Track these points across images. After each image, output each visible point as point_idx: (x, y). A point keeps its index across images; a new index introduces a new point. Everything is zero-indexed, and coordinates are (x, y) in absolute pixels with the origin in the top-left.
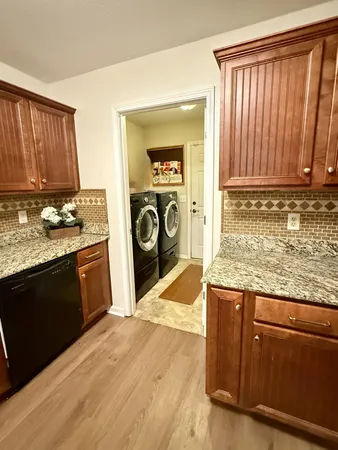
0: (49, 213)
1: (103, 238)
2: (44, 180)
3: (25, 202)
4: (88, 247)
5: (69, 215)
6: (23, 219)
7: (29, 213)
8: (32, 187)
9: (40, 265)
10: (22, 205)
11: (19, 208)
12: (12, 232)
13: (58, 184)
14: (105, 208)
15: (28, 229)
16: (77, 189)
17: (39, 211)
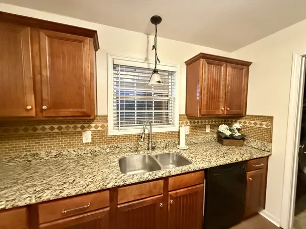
0: (224, 129)
1: (267, 154)
2: (228, 109)
3: (210, 120)
4: (257, 158)
5: (236, 131)
6: (208, 130)
7: (211, 127)
8: (221, 113)
9: (229, 164)
10: (209, 122)
11: (207, 123)
12: (202, 137)
13: (235, 111)
14: (271, 131)
15: (209, 136)
16: (244, 114)
17: (217, 126)
